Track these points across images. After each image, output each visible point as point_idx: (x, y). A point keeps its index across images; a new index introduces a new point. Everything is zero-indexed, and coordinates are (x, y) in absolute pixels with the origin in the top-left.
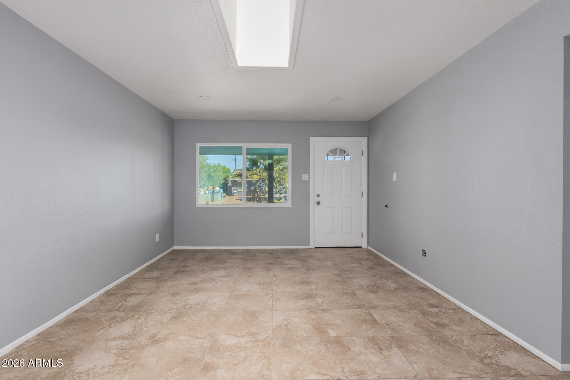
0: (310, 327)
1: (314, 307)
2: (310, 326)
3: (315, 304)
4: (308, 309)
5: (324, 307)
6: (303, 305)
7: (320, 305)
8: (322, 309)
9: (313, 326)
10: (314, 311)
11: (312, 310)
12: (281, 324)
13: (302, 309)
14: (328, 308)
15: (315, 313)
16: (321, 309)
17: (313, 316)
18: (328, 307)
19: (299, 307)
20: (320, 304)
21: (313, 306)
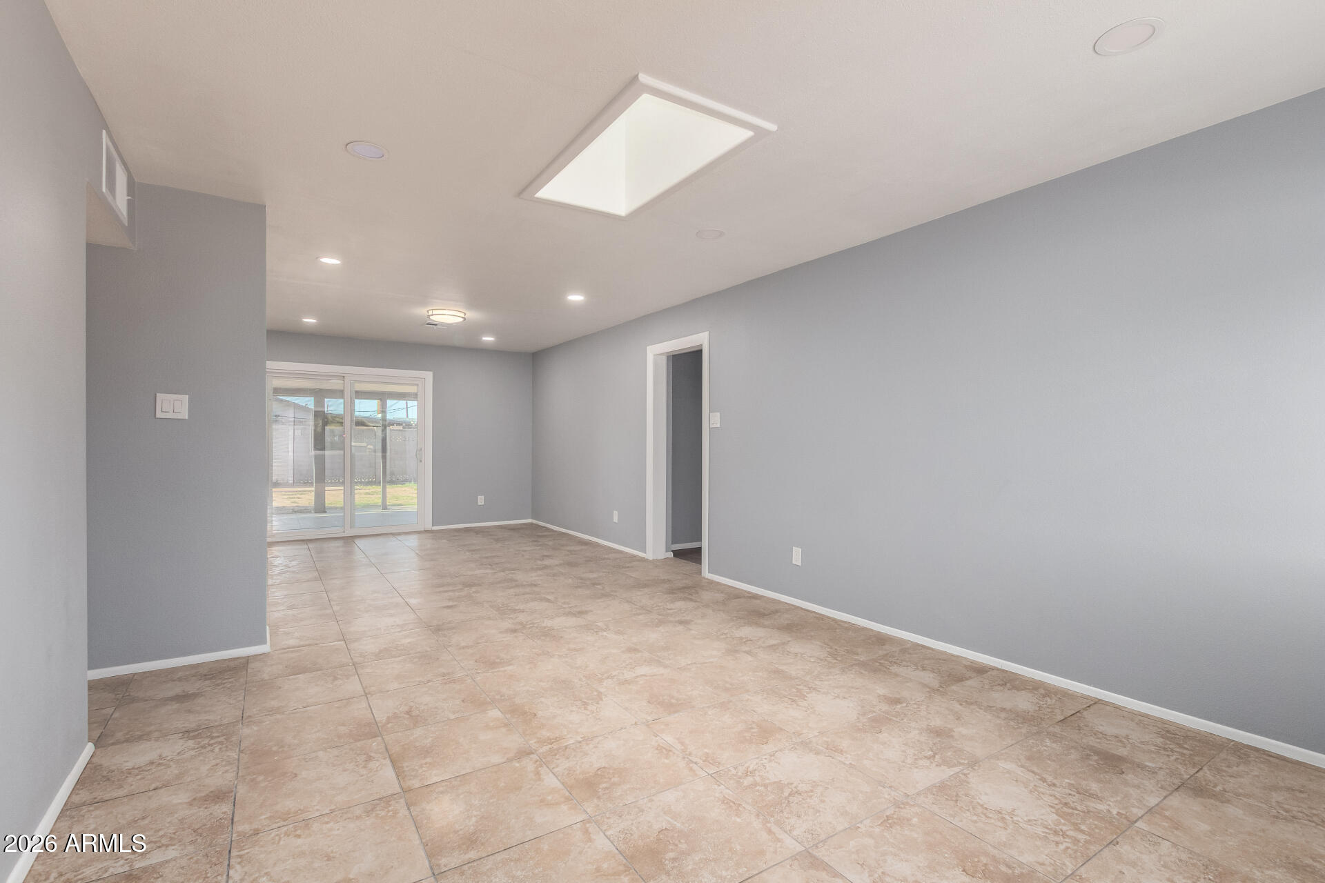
0: (540, 712)
1: (555, 755)
2: (540, 714)
3: (557, 766)
4: (566, 747)
5: (529, 764)
6: (587, 754)
7: (541, 766)
8: (532, 756)
9: (535, 715)
10: (550, 746)
11: (555, 746)
12: (598, 703)
13: (580, 742)
14: (518, 762)
15: (545, 742)
16: (534, 757)
17: (545, 733)
18: (517, 765)
19: (591, 746)
20: (543, 770)
21: (557, 757)
